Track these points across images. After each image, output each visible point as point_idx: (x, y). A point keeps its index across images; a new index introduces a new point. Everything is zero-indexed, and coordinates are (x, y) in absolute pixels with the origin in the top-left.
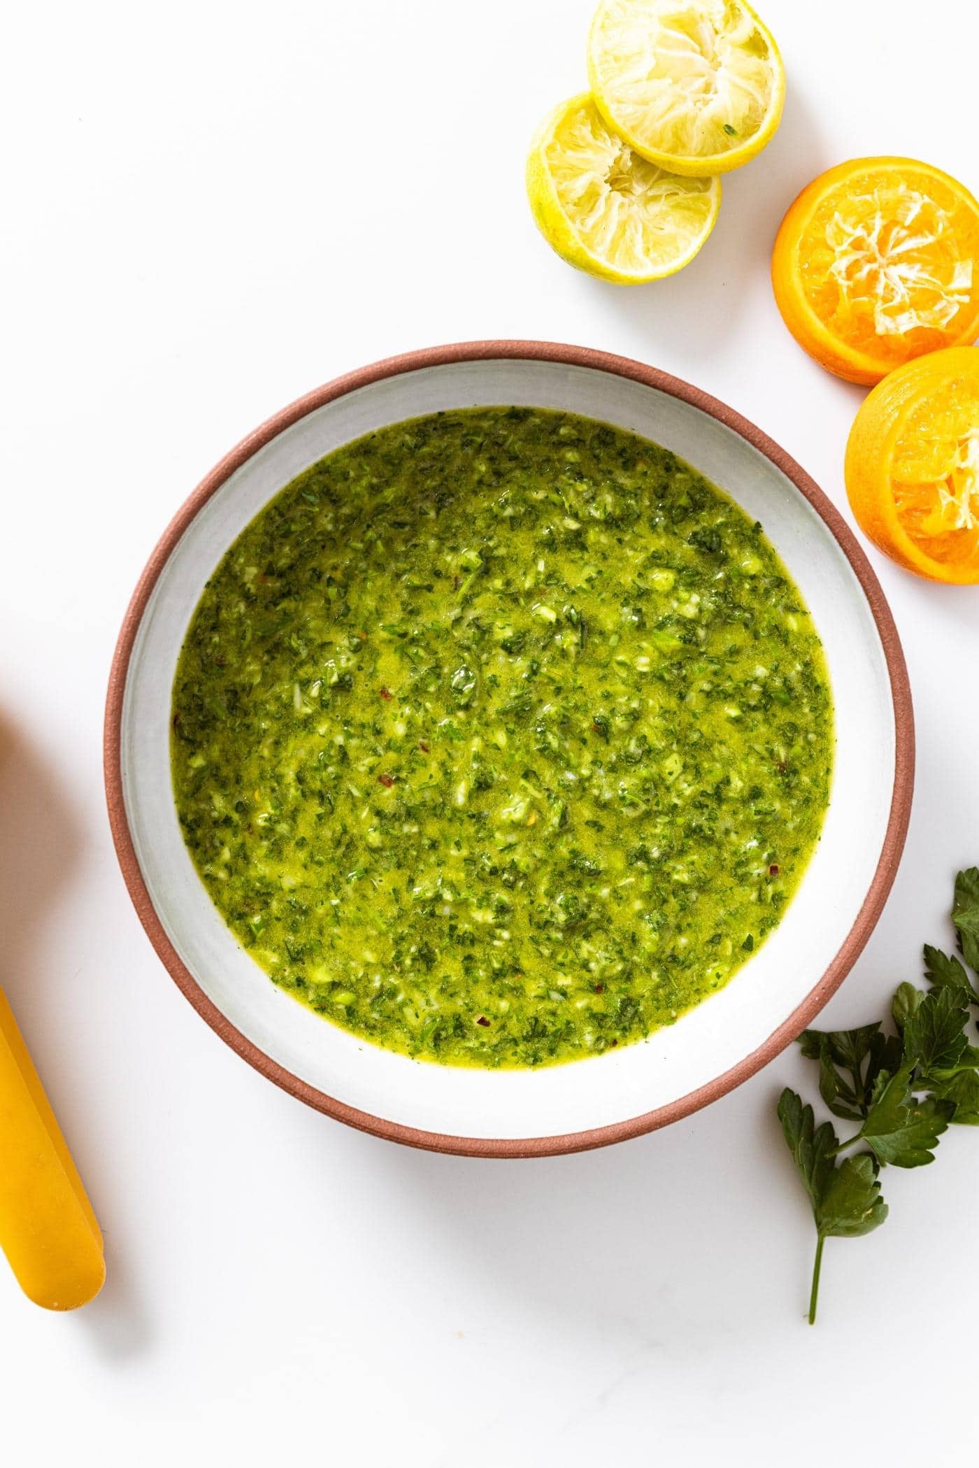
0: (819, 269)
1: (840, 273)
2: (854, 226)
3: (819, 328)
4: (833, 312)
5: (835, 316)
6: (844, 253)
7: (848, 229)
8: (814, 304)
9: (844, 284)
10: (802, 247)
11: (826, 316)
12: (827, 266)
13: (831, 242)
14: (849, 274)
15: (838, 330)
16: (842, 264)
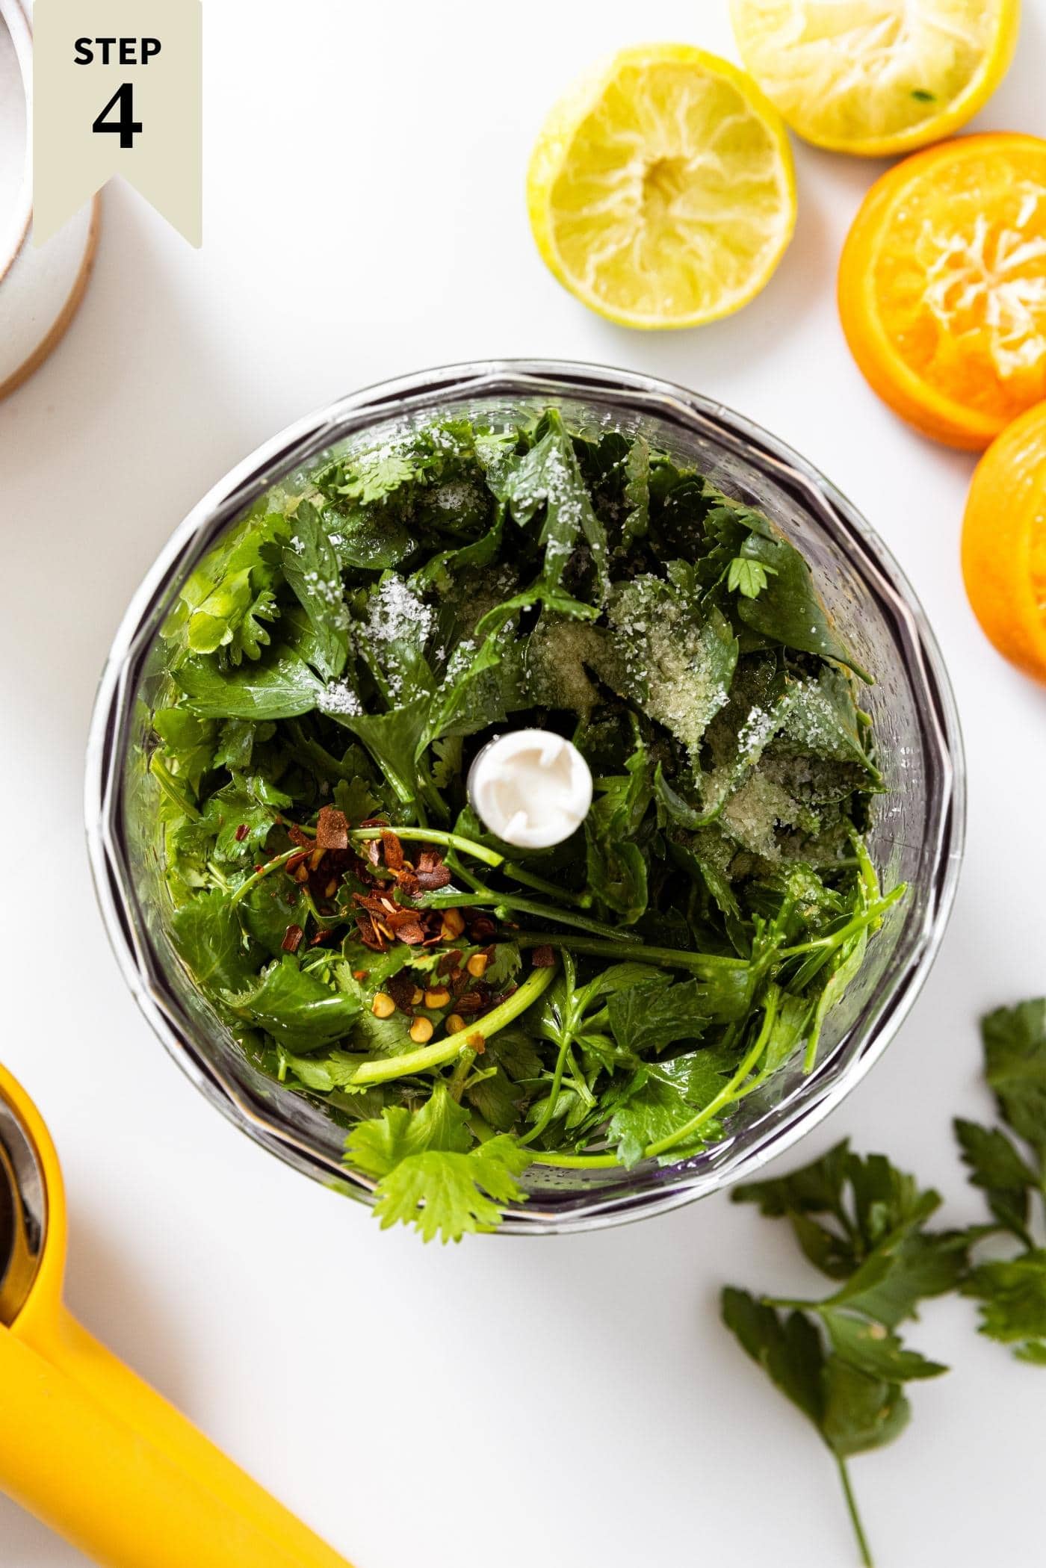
0: (908, 300)
1: (936, 303)
2: (949, 237)
3: (912, 383)
4: (930, 357)
5: (934, 363)
6: (939, 276)
7: (940, 242)
8: (903, 350)
9: (943, 317)
10: (879, 272)
11: (921, 365)
12: (916, 297)
13: (921, 262)
14: (949, 303)
15: (939, 383)
16: (936, 293)
